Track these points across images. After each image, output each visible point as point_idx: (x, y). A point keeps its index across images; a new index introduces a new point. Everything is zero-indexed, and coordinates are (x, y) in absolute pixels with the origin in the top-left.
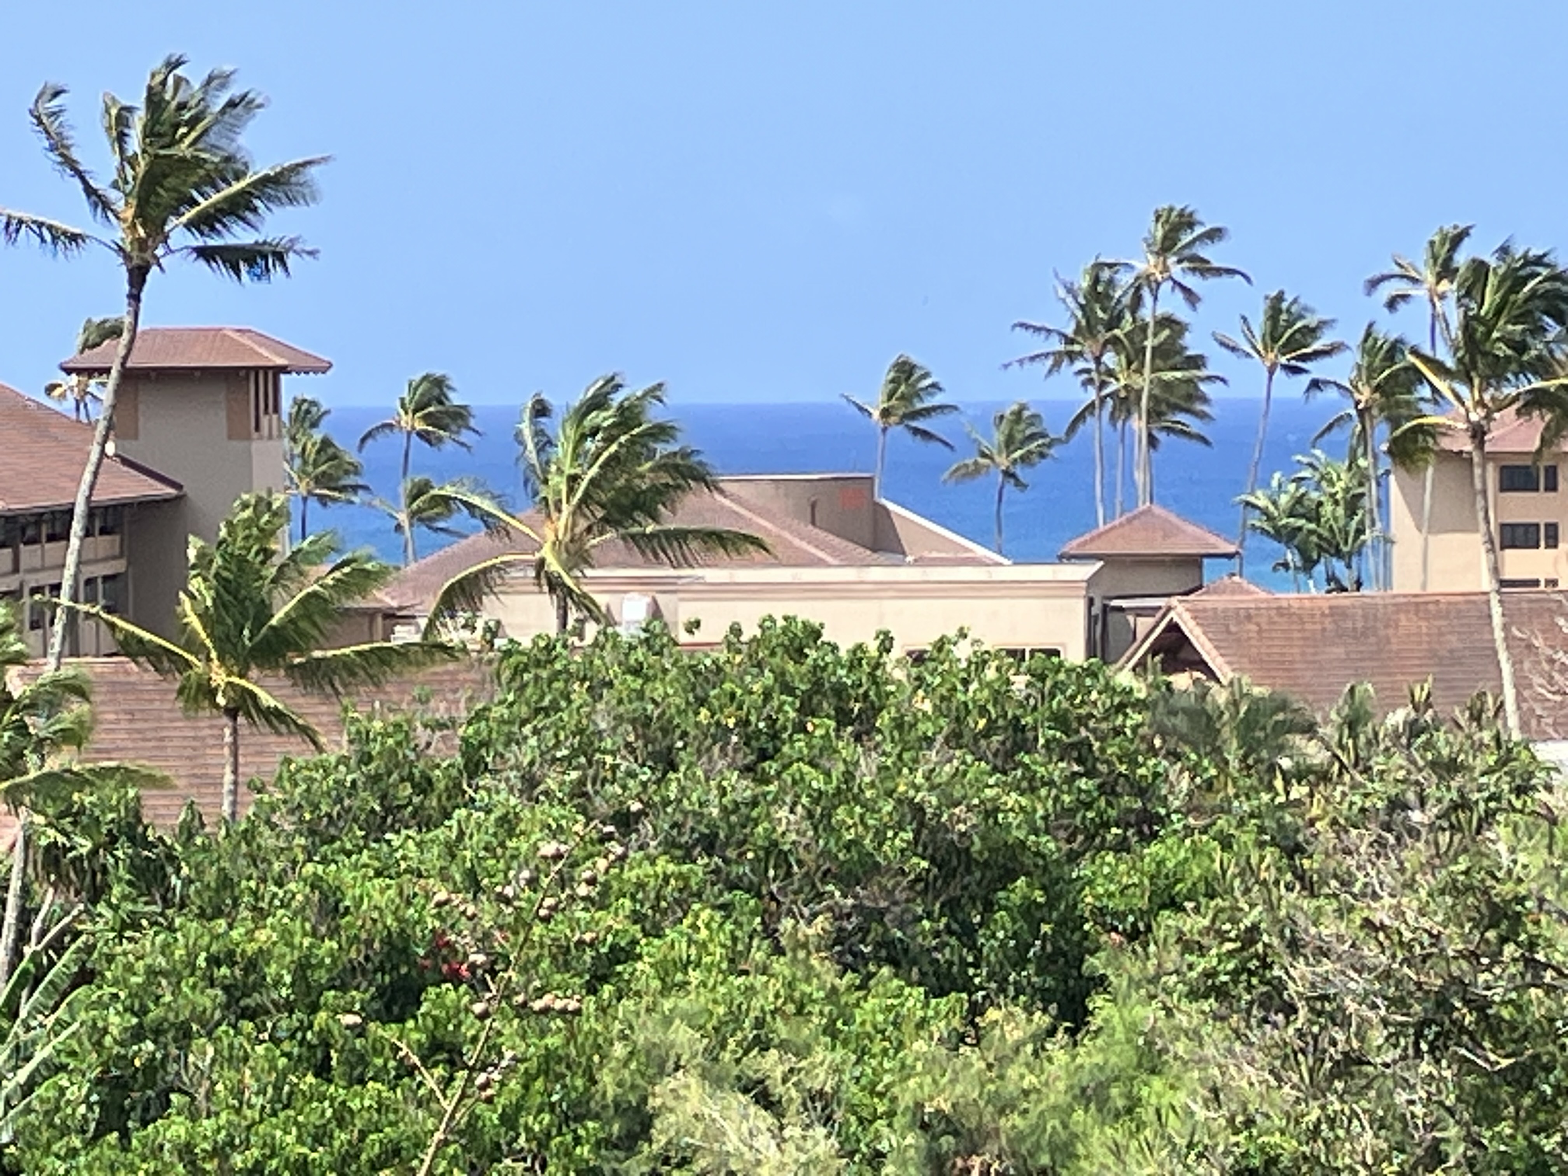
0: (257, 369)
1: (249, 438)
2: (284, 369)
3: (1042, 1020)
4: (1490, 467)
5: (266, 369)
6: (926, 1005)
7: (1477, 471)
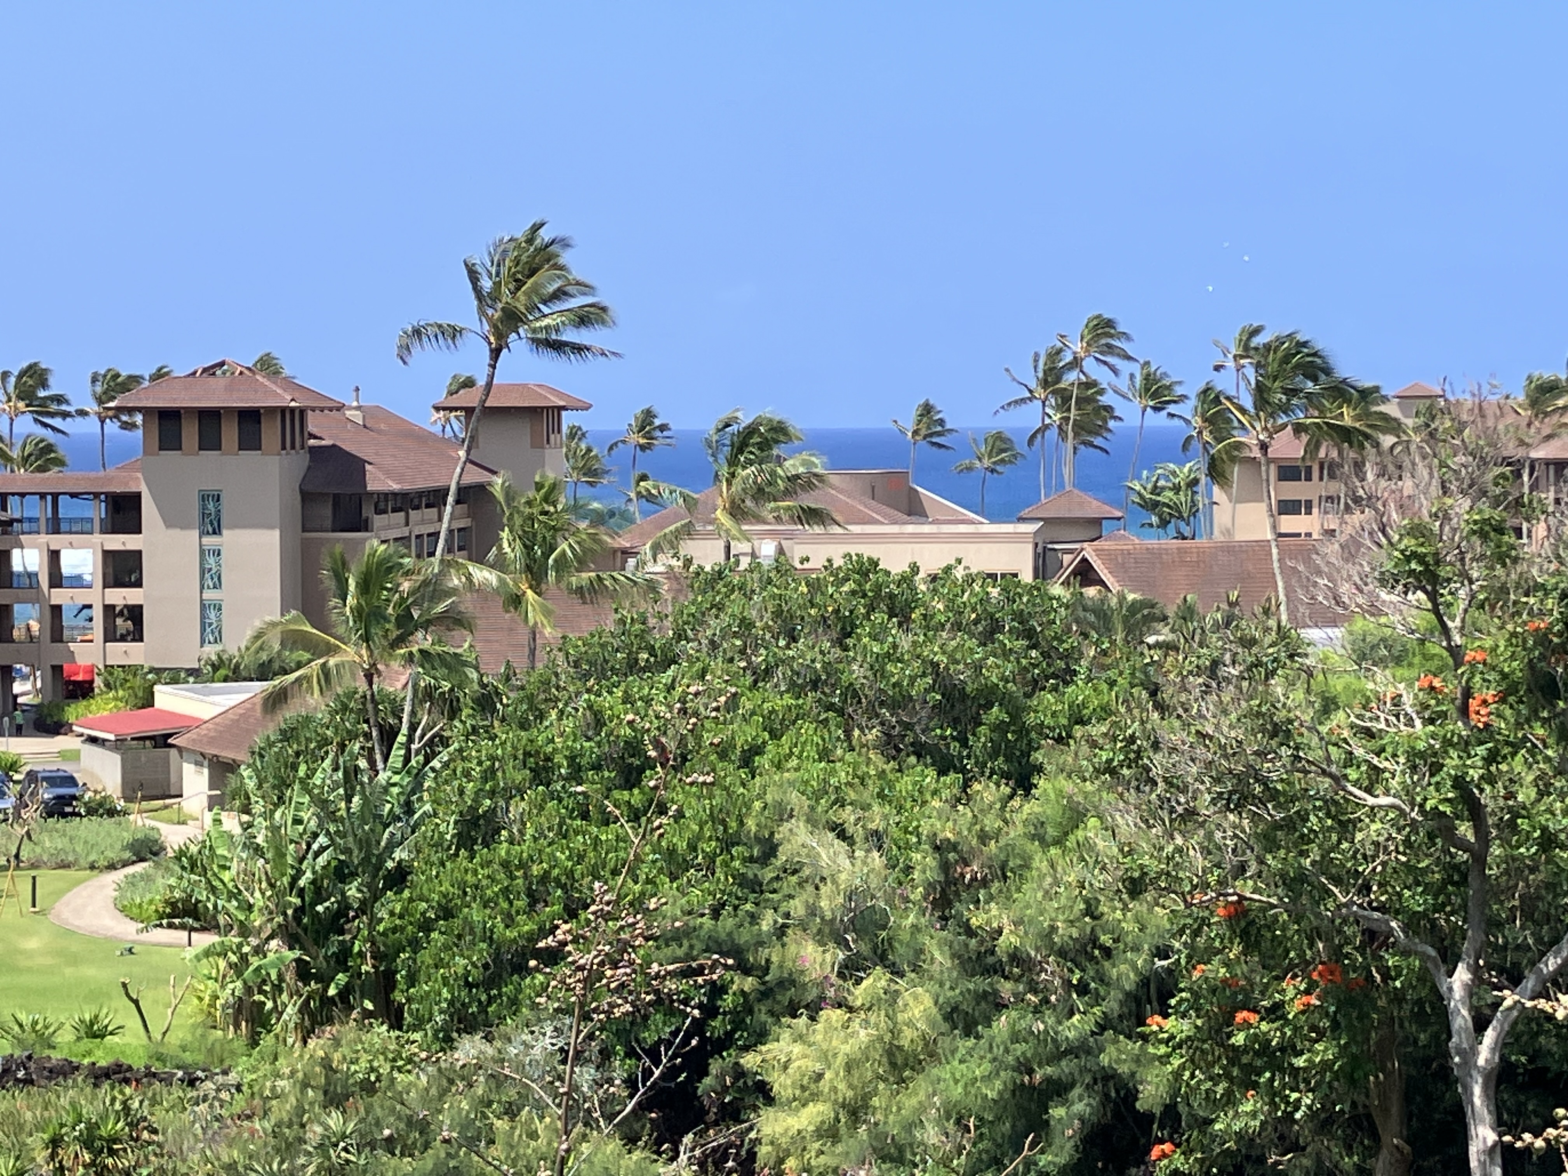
0: (548, 408)
1: (543, 448)
2: (564, 408)
3: (1006, 790)
4: (1272, 467)
5: (553, 408)
6: (938, 781)
7: (1263, 468)
